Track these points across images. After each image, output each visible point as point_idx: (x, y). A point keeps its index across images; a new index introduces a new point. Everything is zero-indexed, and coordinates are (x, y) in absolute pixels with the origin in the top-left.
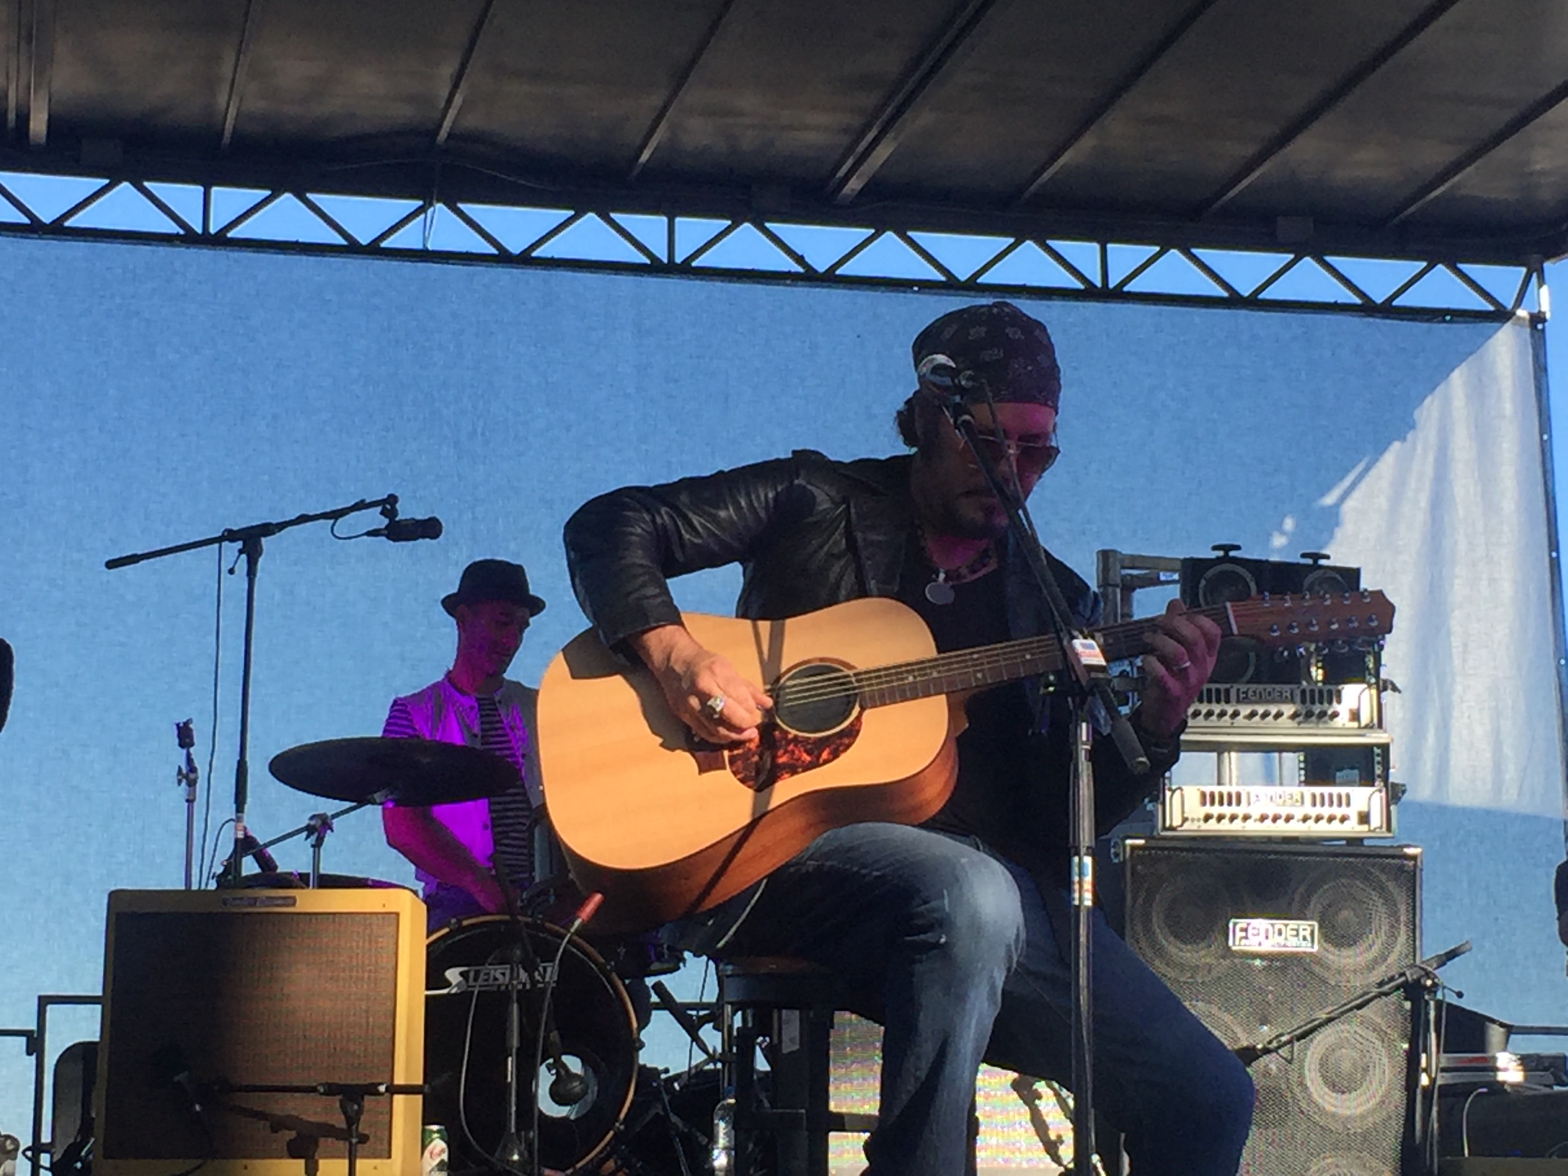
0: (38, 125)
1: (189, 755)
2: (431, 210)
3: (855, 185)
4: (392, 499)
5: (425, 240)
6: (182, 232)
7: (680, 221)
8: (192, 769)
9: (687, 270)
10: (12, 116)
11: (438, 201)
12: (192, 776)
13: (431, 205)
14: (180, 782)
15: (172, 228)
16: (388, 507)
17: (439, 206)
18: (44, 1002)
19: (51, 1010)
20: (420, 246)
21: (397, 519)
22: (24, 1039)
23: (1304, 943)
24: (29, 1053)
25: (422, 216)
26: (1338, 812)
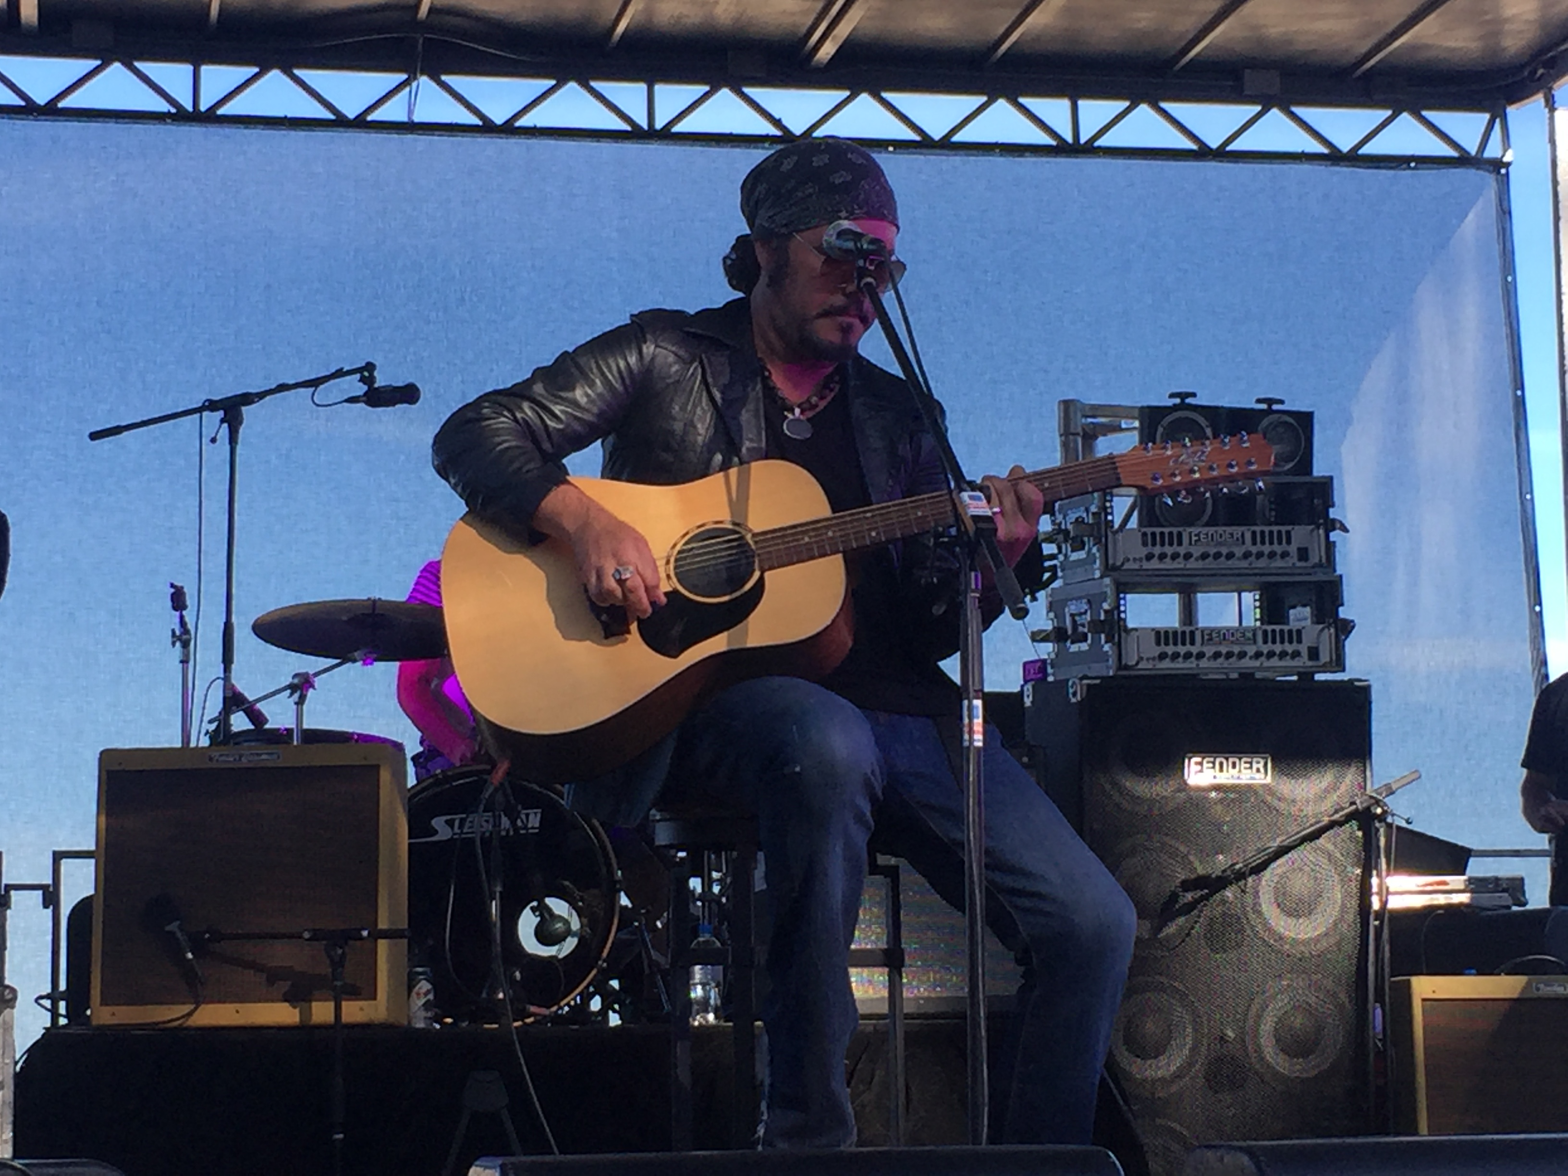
0: (29, 9)
1: (182, 618)
2: (414, 84)
3: (827, 51)
4: (370, 367)
5: (410, 112)
6: (173, 110)
7: (658, 88)
8: (186, 631)
9: (666, 135)
11: (423, 73)
12: (185, 637)
13: (415, 78)
14: (174, 644)
15: (163, 106)
16: (366, 374)
17: (424, 80)
18: (58, 857)
19: (65, 863)
20: (405, 119)
21: (376, 385)
22: (40, 892)
23: (1257, 776)
24: (46, 906)
25: (407, 89)
26: (1289, 648)
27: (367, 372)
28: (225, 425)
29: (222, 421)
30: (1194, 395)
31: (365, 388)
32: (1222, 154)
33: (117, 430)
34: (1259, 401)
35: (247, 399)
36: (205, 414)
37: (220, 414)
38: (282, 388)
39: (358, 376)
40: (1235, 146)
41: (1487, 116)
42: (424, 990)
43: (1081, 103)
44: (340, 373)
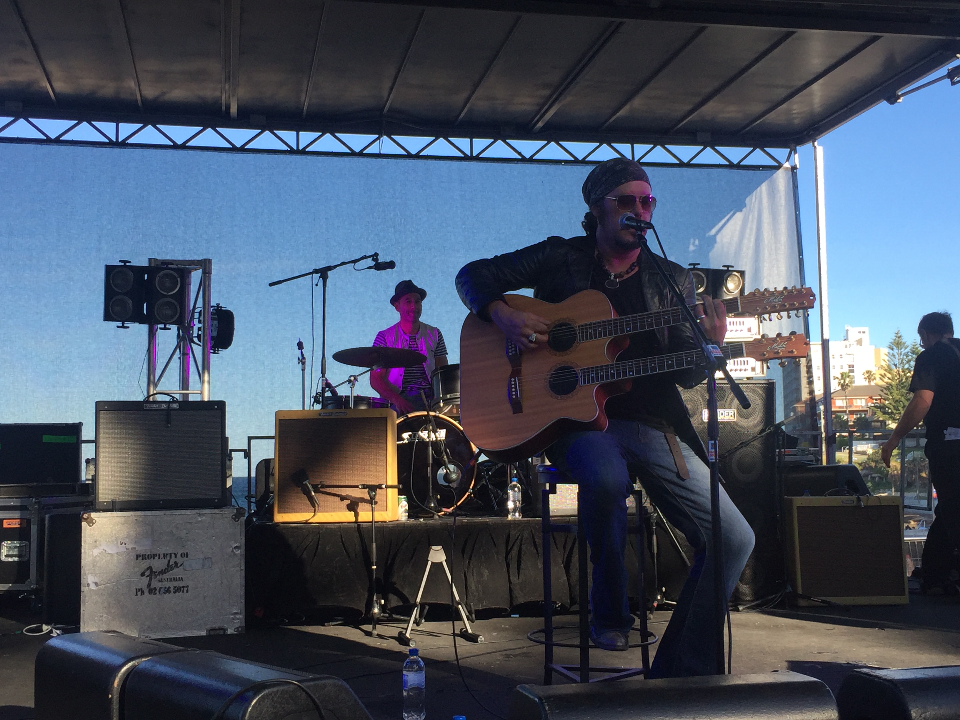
0: (234, 110)
1: (302, 352)
2: (382, 139)
3: (540, 124)
4: (376, 254)
5: (380, 150)
6: (289, 149)
7: (475, 140)
8: (303, 358)
9: (477, 158)
10: (224, 108)
11: (384, 135)
12: (303, 360)
13: (382, 136)
14: (299, 363)
15: (285, 148)
17: (385, 137)
18: (250, 439)
19: (253, 442)
20: (378, 153)
21: (379, 261)
22: (243, 453)
23: (731, 418)
24: (245, 458)
25: (379, 141)
26: (743, 367)
27: (375, 257)
28: (321, 279)
29: (320, 277)
30: (699, 264)
31: (375, 263)
32: (689, 165)
33: (279, 282)
34: (724, 266)
35: (330, 268)
36: (314, 275)
37: (319, 274)
38: (343, 264)
39: (372, 258)
40: (694, 162)
41: (789, 150)
42: (404, 505)
43: (635, 145)
44: (365, 257)
